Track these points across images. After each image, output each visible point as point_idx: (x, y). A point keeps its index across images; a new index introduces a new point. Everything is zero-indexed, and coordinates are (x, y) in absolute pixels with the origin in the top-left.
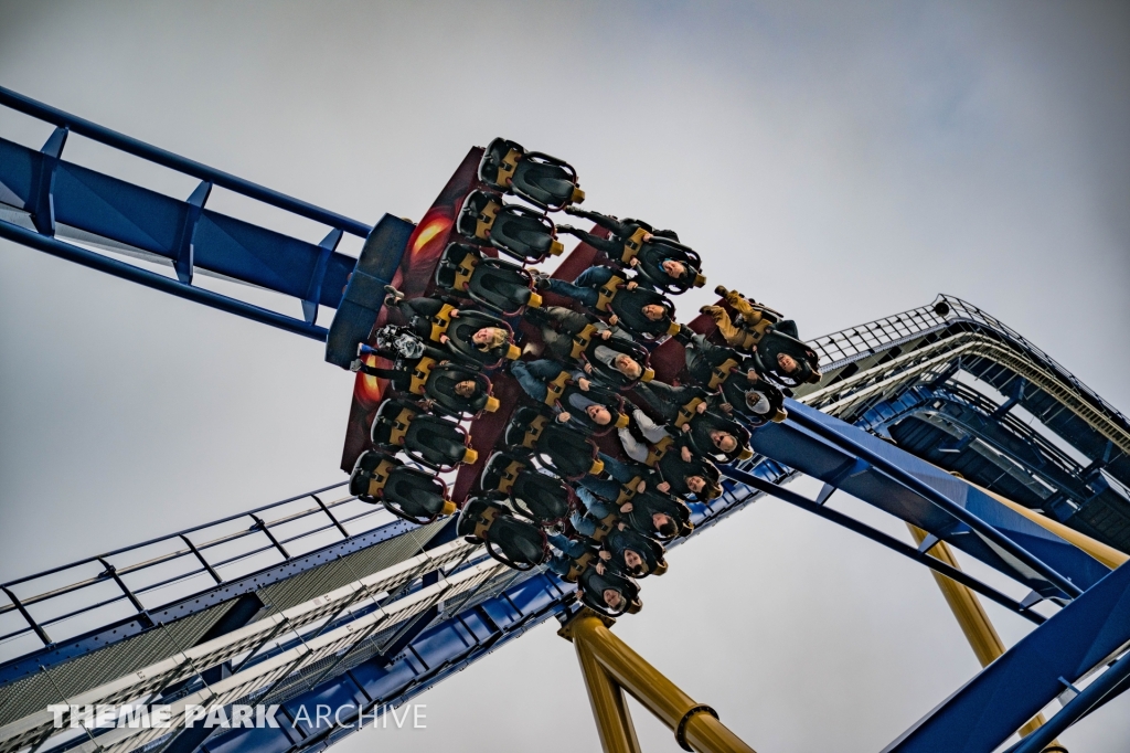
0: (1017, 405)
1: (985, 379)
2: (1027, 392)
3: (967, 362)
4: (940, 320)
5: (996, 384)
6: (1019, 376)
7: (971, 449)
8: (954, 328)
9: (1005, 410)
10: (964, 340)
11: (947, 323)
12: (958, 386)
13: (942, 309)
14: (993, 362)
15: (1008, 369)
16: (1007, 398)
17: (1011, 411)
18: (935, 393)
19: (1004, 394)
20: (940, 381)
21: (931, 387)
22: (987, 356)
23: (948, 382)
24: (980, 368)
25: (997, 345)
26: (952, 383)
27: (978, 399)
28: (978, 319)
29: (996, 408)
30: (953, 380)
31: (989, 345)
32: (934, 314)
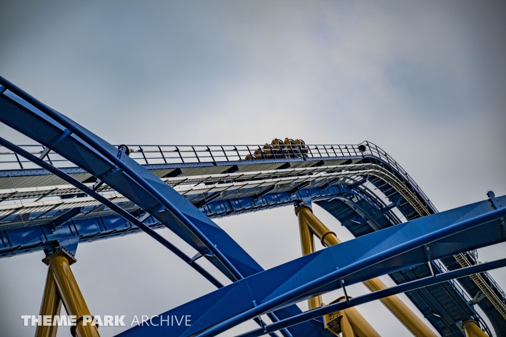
0: (396, 208)
1: (381, 189)
2: (401, 203)
3: (372, 179)
4: (360, 154)
5: (387, 194)
6: (398, 193)
7: (367, 224)
8: (365, 160)
9: (389, 208)
10: (370, 167)
11: (363, 156)
12: (367, 191)
13: (362, 148)
14: (386, 183)
15: (393, 188)
16: (391, 203)
17: (392, 209)
18: (352, 190)
19: (390, 201)
20: (356, 185)
21: (350, 187)
22: (383, 179)
23: (360, 186)
24: (379, 184)
25: (389, 174)
26: (363, 188)
27: (375, 200)
28: (384, 159)
29: (384, 206)
30: (364, 186)
31: (384, 173)
32: (357, 150)
